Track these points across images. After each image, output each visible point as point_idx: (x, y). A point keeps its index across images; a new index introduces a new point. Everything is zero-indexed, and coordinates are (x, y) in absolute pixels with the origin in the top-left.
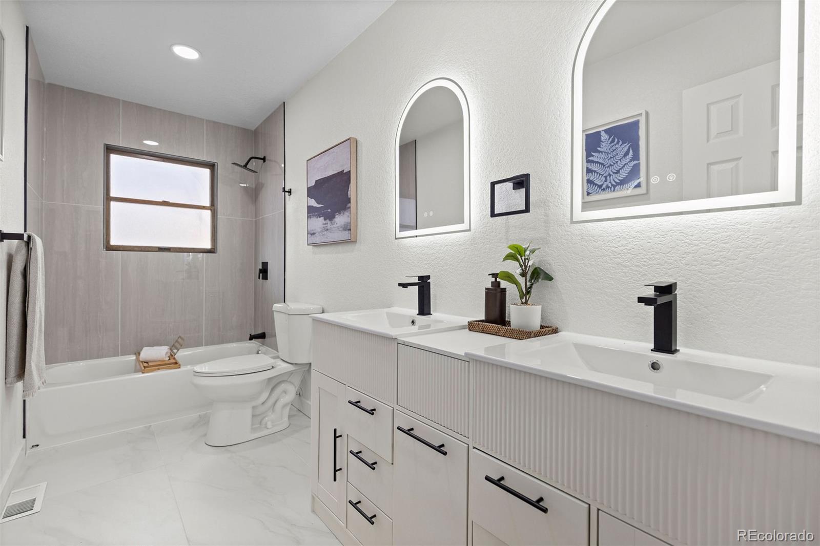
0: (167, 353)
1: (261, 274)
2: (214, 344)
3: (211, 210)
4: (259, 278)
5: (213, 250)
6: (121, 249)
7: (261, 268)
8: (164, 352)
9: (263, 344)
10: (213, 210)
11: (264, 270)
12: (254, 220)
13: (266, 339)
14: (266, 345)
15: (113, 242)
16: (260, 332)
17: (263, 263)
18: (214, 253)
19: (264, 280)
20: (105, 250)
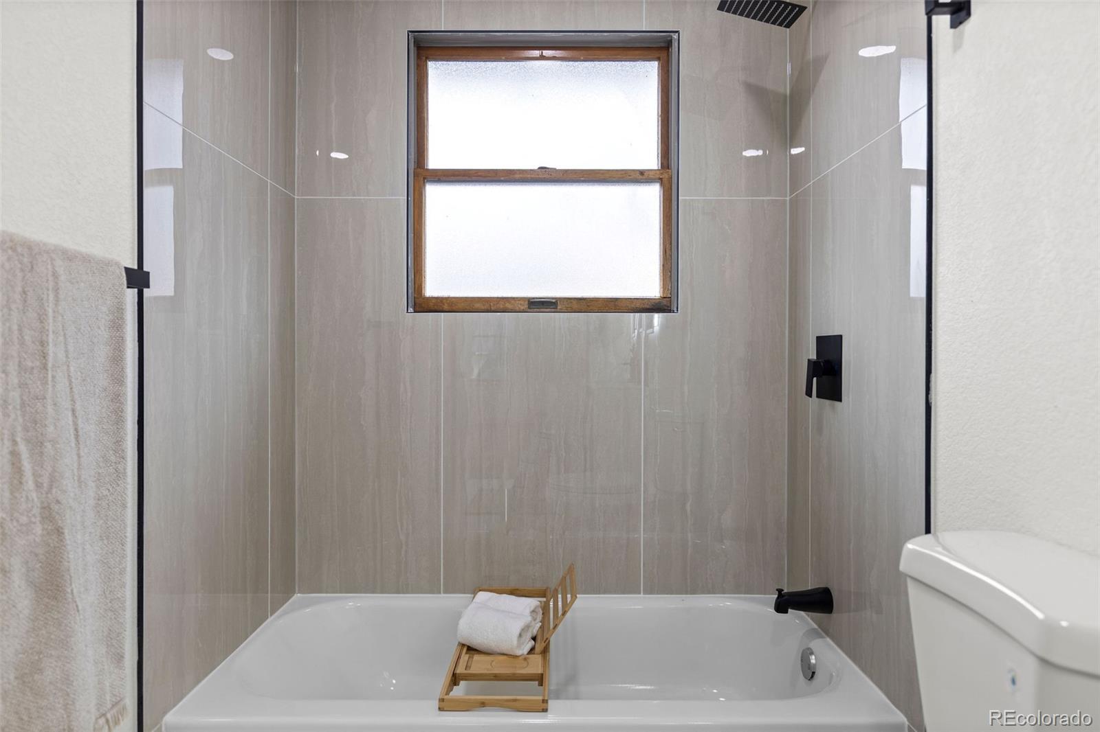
0: (526, 628)
1: (815, 379)
2: (671, 592)
3: (661, 181)
4: (809, 394)
5: (665, 302)
6: (446, 307)
7: (813, 356)
8: (515, 627)
9: (826, 631)
10: (665, 180)
11: (828, 362)
12: (788, 199)
13: (834, 615)
14: (833, 639)
15: (432, 289)
16: (810, 585)
17: (820, 340)
18: (670, 311)
19: (827, 402)
20: (411, 310)
